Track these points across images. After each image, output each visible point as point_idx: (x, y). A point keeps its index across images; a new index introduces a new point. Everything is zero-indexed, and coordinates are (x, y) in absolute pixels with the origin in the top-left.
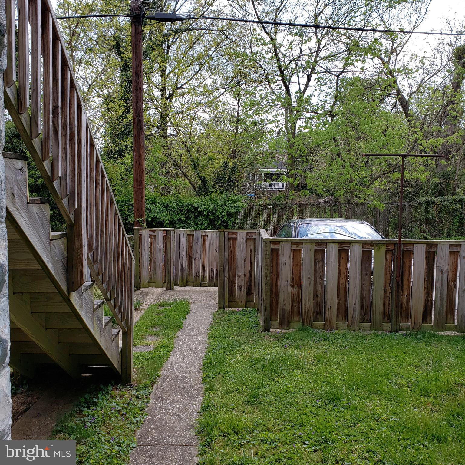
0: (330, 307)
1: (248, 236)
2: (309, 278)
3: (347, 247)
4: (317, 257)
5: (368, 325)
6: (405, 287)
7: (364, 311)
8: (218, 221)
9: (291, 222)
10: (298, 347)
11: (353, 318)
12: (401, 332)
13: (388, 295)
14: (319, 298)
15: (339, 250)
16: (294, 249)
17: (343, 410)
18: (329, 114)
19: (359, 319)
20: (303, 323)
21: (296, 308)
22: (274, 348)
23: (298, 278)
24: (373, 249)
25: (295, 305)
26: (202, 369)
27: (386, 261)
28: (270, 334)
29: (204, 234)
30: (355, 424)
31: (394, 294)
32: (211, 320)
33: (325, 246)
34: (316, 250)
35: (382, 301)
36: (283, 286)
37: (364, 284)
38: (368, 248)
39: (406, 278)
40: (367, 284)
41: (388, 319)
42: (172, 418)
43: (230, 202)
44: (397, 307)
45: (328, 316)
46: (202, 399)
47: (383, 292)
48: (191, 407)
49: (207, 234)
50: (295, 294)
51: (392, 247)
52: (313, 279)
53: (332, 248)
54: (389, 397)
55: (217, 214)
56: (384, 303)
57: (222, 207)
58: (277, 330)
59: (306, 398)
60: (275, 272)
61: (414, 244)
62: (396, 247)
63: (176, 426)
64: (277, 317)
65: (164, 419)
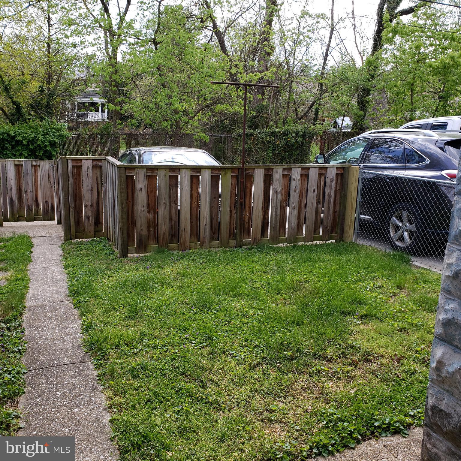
0: (184, 229)
1: (94, 164)
2: (164, 203)
3: (198, 172)
4: (171, 183)
5: (216, 243)
6: (247, 208)
7: (214, 232)
8: (40, 152)
9: (132, 150)
10: (159, 267)
11: (205, 238)
12: (244, 247)
13: (233, 215)
14: (173, 222)
15: (191, 176)
16: (149, 176)
17: (216, 312)
18: (152, 42)
19: (209, 238)
20: (160, 246)
21: (152, 232)
22: (137, 270)
23: (153, 204)
24: (221, 174)
25: (151, 229)
26: (69, 296)
27: (232, 185)
28: (129, 258)
29: (34, 163)
30: (229, 322)
31: (238, 214)
32: (61, 252)
33: (178, 172)
34: (170, 176)
35: (229, 221)
36: (139, 211)
37: (213, 207)
38: (216, 173)
39: (247, 200)
40: (215, 206)
41: (233, 237)
42: (55, 342)
43: (53, 130)
44: (240, 225)
45: (182, 238)
46: (80, 322)
47: (229, 212)
48: (70, 330)
49: (38, 164)
50: (151, 219)
51: (236, 172)
52: (168, 204)
53: (185, 173)
54: (251, 297)
55: (38, 143)
56: (230, 223)
57: (44, 135)
58: (135, 254)
59: (181, 307)
60: (130, 199)
61: (254, 169)
62: (240, 172)
63: (62, 349)
64: (134, 243)
65: (47, 344)
